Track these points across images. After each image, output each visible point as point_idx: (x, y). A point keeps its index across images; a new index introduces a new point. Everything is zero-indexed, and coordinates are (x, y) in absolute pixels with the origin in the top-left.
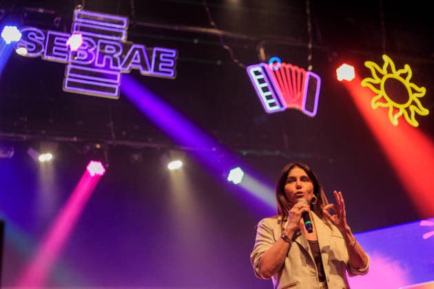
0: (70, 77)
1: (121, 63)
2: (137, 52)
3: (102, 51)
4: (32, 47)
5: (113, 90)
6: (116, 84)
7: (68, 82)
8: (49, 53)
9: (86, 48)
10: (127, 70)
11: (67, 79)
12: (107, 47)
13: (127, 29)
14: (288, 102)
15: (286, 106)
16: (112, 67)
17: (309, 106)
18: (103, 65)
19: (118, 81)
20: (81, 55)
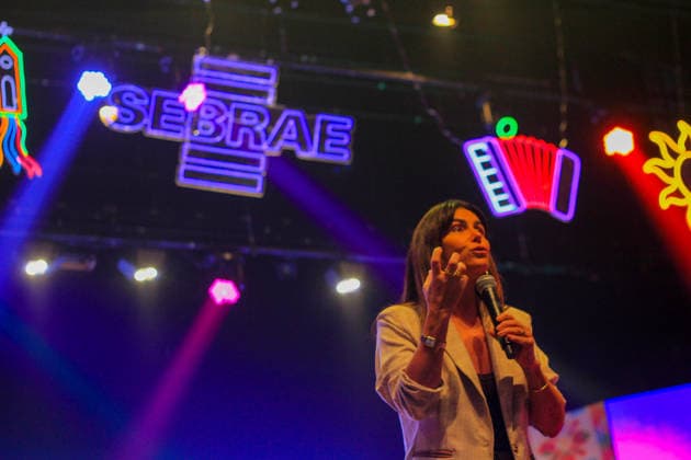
0: (188, 163)
1: (267, 138)
3: (238, 121)
4: (128, 116)
5: (253, 184)
6: (259, 174)
7: (186, 171)
8: (156, 125)
9: (212, 116)
11: (182, 168)
12: (246, 114)
13: (276, 85)
14: (528, 199)
15: (525, 204)
16: (252, 145)
17: (562, 206)
18: (239, 143)
19: (262, 168)
20: (204, 128)
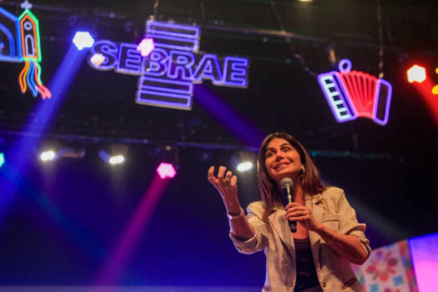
0: (143, 89)
1: (193, 72)
2: (209, 62)
3: (175, 62)
5: (185, 102)
6: (188, 95)
7: (142, 94)
8: (122, 65)
9: (158, 59)
10: (199, 81)
11: (140, 92)
12: (180, 57)
13: (199, 38)
14: (359, 110)
15: (357, 114)
16: (184, 77)
17: (380, 115)
18: (176, 76)
19: (190, 92)
20: (153, 67)
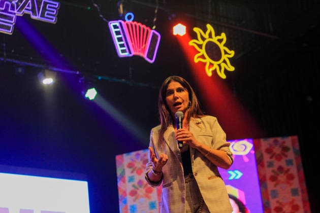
1: (17, 9)
2: (30, 1)
5: (8, 28)
6: (12, 24)
10: (20, 14)
14: (135, 50)
15: (133, 53)
16: (9, 10)
17: (150, 55)
18: (3, 9)
19: (13, 21)
